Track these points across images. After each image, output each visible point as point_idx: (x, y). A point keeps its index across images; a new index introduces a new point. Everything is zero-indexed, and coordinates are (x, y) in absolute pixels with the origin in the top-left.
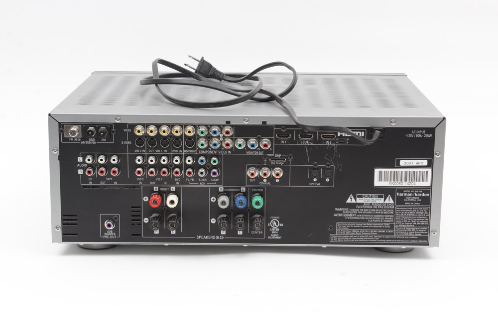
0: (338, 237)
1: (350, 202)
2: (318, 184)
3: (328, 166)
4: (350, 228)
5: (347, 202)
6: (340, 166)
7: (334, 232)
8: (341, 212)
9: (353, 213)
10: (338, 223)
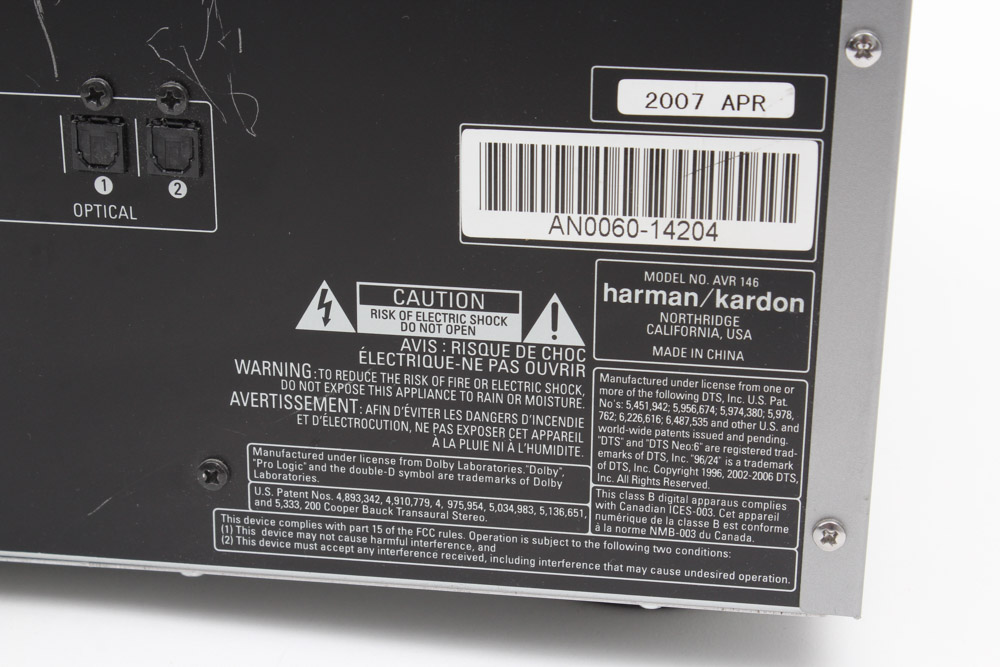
0: (259, 528)
1: (319, 326)
2: (123, 212)
3: (171, 102)
4: (324, 478)
5: (302, 325)
6: (246, 105)
7: (235, 496)
8: (270, 384)
9: (342, 395)
10: (255, 449)
